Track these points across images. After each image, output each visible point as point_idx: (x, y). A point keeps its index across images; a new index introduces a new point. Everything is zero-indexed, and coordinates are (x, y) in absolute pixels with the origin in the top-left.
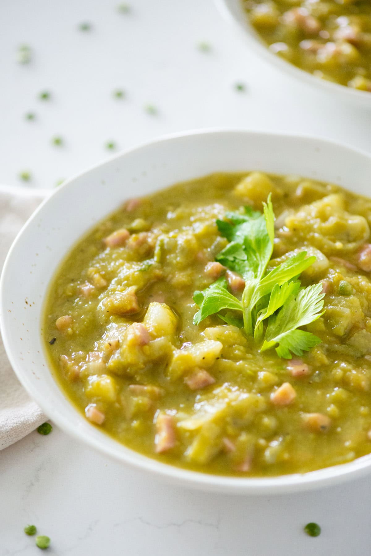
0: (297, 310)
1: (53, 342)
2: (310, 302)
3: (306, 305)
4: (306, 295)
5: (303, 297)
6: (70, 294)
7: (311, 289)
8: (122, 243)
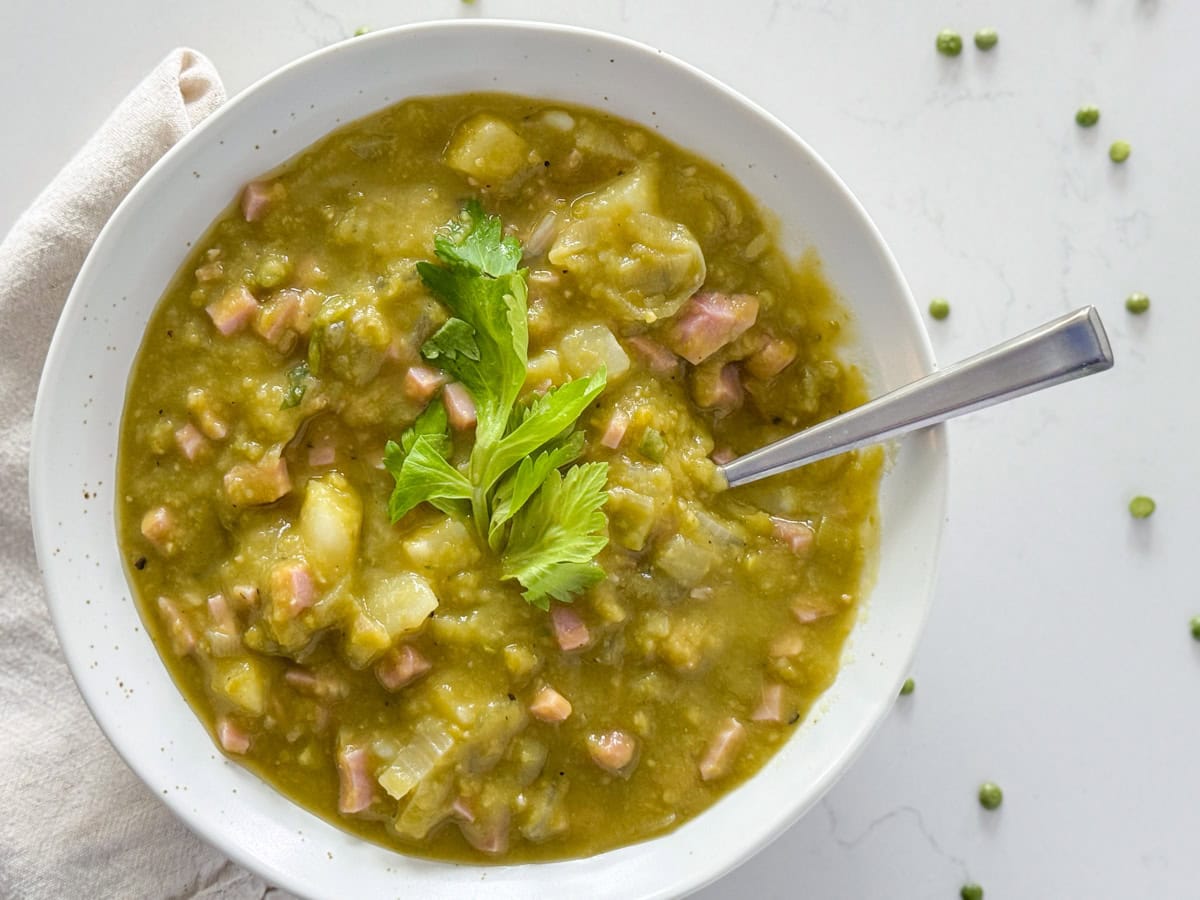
0: (565, 505)
1: (141, 565)
2: (585, 503)
3: (577, 507)
4: (579, 484)
5: (575, 485)
6: (161, 452)
7: (587, 473)
8: (247, 327)
